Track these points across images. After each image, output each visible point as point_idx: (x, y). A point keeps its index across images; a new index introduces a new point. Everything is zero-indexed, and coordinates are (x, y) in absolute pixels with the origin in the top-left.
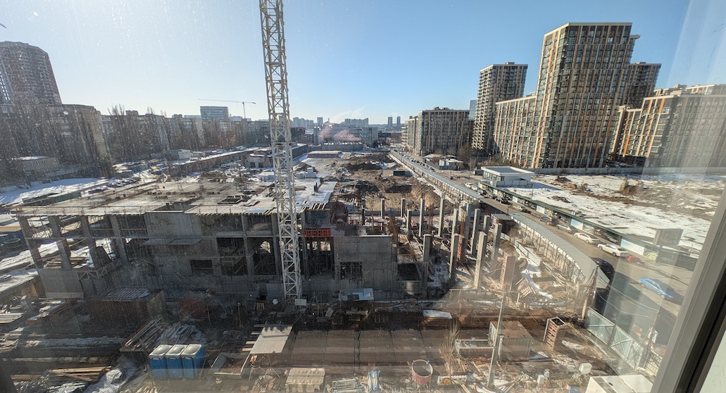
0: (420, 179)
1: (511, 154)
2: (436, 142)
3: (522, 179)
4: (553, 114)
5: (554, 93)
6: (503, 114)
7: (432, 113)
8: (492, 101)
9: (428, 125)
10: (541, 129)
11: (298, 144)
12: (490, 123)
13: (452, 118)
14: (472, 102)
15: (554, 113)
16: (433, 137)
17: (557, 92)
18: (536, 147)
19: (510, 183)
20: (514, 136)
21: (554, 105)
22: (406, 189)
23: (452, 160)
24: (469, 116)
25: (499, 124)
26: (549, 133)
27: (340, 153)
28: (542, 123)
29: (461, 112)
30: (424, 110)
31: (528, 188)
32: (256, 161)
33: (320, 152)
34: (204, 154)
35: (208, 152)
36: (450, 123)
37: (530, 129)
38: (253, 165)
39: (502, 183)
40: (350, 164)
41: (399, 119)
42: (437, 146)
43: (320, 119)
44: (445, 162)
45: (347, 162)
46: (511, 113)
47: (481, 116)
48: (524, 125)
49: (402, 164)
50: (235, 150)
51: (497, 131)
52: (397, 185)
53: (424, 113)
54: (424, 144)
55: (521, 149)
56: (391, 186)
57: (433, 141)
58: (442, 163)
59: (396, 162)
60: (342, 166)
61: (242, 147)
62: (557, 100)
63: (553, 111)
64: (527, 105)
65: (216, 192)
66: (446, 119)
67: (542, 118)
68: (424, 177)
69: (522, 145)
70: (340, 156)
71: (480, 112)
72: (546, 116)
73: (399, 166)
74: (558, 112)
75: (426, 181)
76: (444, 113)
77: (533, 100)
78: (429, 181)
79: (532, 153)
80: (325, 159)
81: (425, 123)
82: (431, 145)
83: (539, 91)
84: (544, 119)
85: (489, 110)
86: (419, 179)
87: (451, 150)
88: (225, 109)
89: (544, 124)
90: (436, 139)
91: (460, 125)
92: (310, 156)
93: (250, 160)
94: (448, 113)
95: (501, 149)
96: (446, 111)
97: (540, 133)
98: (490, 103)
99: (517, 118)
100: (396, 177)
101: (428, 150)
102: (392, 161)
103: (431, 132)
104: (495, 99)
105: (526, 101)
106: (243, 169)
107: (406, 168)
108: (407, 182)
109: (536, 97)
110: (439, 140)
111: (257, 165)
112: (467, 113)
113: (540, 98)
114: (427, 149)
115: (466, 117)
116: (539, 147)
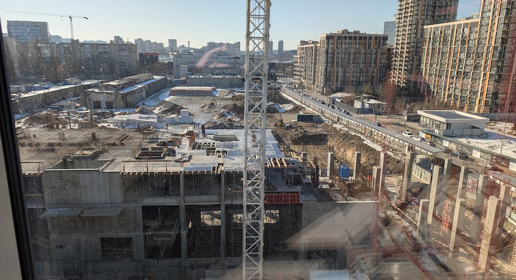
0: (338, 126)
1: (447, 93)
2: (344, 76)
3: (473, 127)
4: (502, 43)
5: (503, 15)
6: (434, 42)
7: (339, 37)
8: (417, 24)
9: (333, 53)
10: (486, 61)
11: (155, 77)
12: (416, 52)
13: (365, 44)
14: (387, 25)
15: (504, 41)
16: (340, 70)
17: (507, 13)
18: (481, 85)
19: (459, 133)
20: (450, 70)
21: (504, 32)
22: (320, 140)
23: (373, 101)
24: (388, 42)
25: (428, 54)
26: (498, 67)
27: (214, 90)
28: (487, 54)
29: (377, 38)
30: (329, 33)
31: (483, 138)
32: (103, 99)
33: (187, 88)
34: (23, 89)
35: (29, 85)
36: (363, 51)
37: (472, 62)
38: (97, 105)
39: (449, 132)
40: (235, 105)
41: (281, 44)
42: (344, 82)
43: (173, 42)
44: (363, 103)
45: (230, 103)
46: (444, 40)
47: (403, 43)
48: (463, 56)
49: (304, 106)
50: (66, 84)
51: (426, 63)
52: (307, 134)
53: (329, 37)
54: (328, 78)
55: (460, 88)
56: (300, 135)
57: (340, 74)
58: (358, 105)
59: (294, 104)
60: (224, 107)
61: (75, 80)
62: (507, 25)
63: (503, 38)
64: (467, 31)
65: (117, 142)
66: (357, 46)
67: (488, 48)
68: (341, 124)
69: (461, 82)
70: (214, 93)
71: (400, 38)
72: (493, 45)
73: (301, 108)
74: (509, 40)
75: (346, 129)
76: (355, 38)
77: (474, 24)
78: (350, 128)
79: (475, 93)
80: (195, 98)
81: (330, 51)
82: (337, 81)
83: (483, 12)
84: (491, 49)
85: (413, 36)
86: (335, 125)
87: (367, 88)
88: (44, 26)
89: (490, 55)
90: (344, 73)
91: (376, 54)
92: (174, 93)
93: (94, 98)
94: (360, 38)
95: (432, 87)
96: (358, 35)
97: (485, 67)
98: (414, 26)
99: (453, 46)
100: (301, 123)
101: (334, 87)
102: (288, 102)
103: (338, 63)
104: (420, 22)
105: (466, 25)
106: (85, 110)
107: (309, 110)
108: (319, 130)
109: (479, 20)
110: (348, 74)
111: (103, 104)
112: (385, 38)
113: (485, 22)
114: (332, 84)
115: (384, 44)
116: (484, 85)
